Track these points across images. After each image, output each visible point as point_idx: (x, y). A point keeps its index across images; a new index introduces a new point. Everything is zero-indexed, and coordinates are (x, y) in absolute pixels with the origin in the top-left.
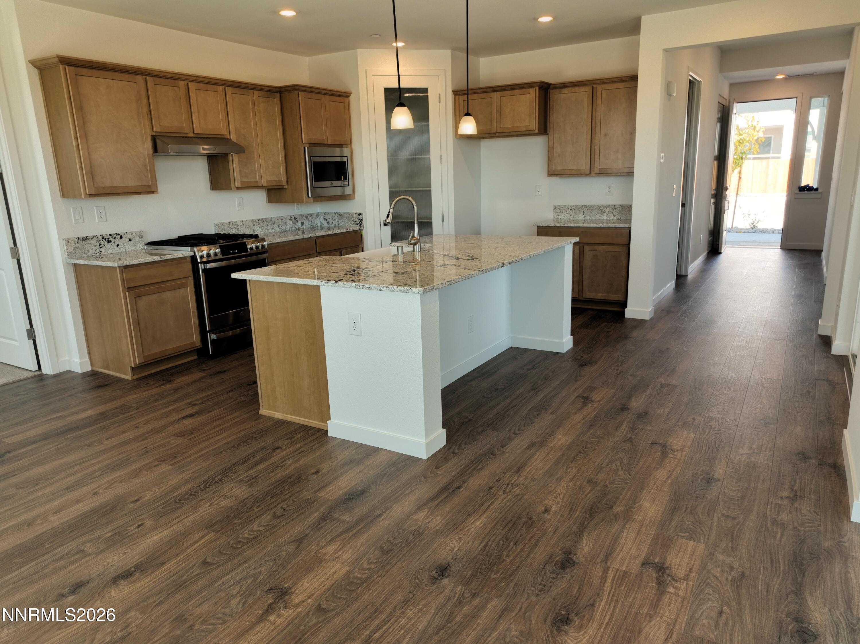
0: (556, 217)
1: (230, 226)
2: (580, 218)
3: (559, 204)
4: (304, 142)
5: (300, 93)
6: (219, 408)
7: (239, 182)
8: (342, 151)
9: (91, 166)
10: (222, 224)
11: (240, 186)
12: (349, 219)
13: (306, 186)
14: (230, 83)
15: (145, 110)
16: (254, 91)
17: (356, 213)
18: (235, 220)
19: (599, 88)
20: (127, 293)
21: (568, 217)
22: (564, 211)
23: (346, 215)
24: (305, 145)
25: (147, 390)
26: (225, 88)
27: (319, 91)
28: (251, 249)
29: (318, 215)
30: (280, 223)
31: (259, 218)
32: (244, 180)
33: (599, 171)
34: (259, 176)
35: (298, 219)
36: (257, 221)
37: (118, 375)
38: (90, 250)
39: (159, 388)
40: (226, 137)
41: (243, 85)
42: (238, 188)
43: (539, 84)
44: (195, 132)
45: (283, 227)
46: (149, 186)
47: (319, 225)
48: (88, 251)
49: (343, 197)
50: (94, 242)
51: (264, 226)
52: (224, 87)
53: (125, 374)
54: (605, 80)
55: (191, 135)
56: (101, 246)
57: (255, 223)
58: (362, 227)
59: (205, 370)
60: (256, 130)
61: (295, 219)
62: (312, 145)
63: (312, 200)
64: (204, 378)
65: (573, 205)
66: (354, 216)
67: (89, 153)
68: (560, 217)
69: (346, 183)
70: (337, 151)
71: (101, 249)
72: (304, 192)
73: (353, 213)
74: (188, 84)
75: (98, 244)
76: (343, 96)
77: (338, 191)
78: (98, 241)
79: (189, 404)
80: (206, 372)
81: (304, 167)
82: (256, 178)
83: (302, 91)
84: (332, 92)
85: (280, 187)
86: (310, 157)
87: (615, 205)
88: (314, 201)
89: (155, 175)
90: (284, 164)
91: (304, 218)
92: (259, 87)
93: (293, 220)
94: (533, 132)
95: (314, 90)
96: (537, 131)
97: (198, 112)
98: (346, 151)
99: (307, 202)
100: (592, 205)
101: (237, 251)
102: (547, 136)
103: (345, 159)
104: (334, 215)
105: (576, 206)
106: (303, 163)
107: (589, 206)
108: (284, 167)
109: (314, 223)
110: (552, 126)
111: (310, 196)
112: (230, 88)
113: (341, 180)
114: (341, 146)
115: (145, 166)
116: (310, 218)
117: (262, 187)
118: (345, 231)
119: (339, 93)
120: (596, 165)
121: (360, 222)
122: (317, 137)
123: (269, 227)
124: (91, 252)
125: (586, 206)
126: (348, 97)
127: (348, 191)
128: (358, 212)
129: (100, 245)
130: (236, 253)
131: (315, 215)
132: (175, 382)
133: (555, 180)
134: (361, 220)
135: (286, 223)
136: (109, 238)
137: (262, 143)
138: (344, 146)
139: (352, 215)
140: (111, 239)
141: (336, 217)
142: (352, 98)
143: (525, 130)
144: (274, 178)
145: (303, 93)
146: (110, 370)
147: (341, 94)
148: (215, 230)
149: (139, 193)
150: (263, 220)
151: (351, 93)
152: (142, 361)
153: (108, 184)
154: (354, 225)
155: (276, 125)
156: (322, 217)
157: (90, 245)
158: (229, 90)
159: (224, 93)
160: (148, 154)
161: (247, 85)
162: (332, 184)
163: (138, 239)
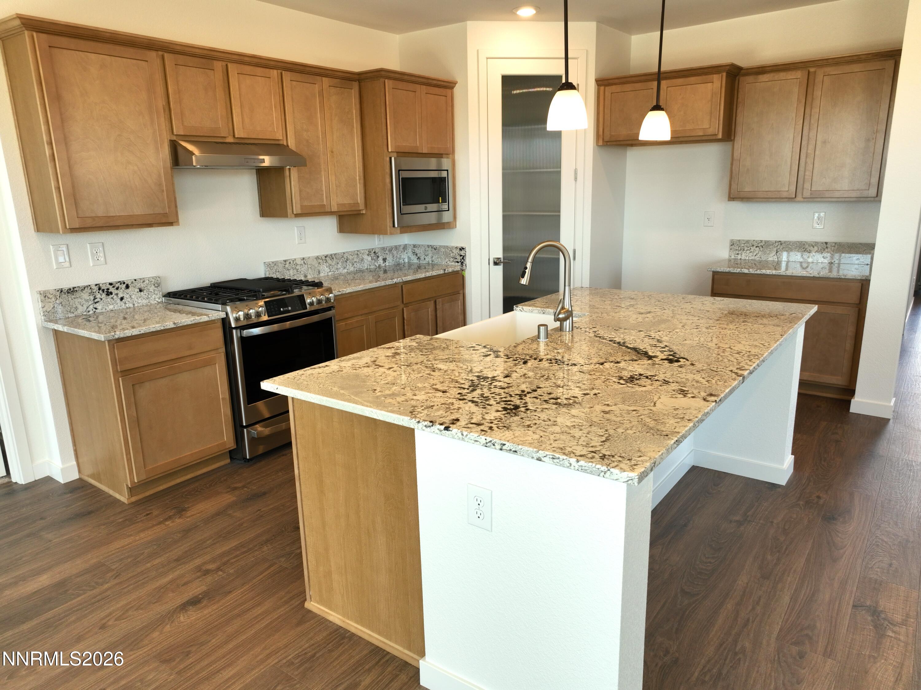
0: (733, 257)
1: (287, 266)
2: (770, 259)
3: (739, 239)
4: (390, 150)
5: (386, 81)
6: (243, 585)
7: (299, 206)
8: (439, 164)
9: (73, 187)
10: (275, 263)
11: (299, 212)
12: (447, 255)
13: (390, 211)
14: (289, 66)
15: (161, 103)
16: (324, 78)
17: (457, 248)
18: (293, 257)
19: (820, 73)
20: (120, 379)
21: (753, 258)
22: (746, 249)
23: (443, 250)
24: (391, 155)
25: (143, 531)
26: (281, 73)
27: (413, 78)
28: (311, 304)
29: (405, 247)
30: (355, 260)
31: (326, 253)
32: (306, 203)
33: (811, 194)
34: (326, 197)
35: (379, 254)
36: (324, 258)
37: (111, 492)
38: (80, 307)
39: (163, 526)
40: (281, 143)
41: (308, 69)
42: (297, 216)
43: (728, 67)
44: (236, 136)
45: (358, 266)
46: (165, 215)
47: (406, 260)
48: (76, 308)
49: (440, 226)
50: (85, 295)
51: (333, 264)
52: (279, 71)
53: (120, 494)
54: (829, 61)
55: (230, 140)
56: (96, 301)
57: (321, 261)
58: (464, 267)
59: (235, 489)
60: (324, 134)
61: (374, 254)
62: (401, 154)
63: (399, 231)
64: (231, 506)
65: (761, 241)
66: (454, 251)
67: (70, 167)
68: (739, 257)
69: (445, 206)
70: (433, 163)
71: (97, 305)
72: (388, 221)
73: (453, 247)
74: (227, 65)
75: (92, 298)
76: (445, 87)
77: (432, 218)
78: (92, 293)
79: (198, 568)
80: (237, 493)
81: (389, 185)
82: (323, 201)
83: (389, 78)
84: (430, 81)
85: (355, 213)
86: (399, 171)
87: (826, 243)
88: (402, 232)
89: (175, 198)
90: (362, 181)
91: (387, 252)
92: (330, 72)
93: (373, 255)
94: (714, 138)
95: (406, 77)
96: (720, 136)
97: (242, 106)
98: (446, 163)
99: (391, 234)
100: (790, 242)
101: (290, 308)
102: (731, 143)
103: (444, 174)
104: (427, 249)
105: (766, 242)
106: (388, 180)
107: (785, 242)
108: (362, 185)
109: (400, 259)
110: (740, 129)
111: (396, 226)
112: (289, 72)
113: (439, 202)
114: (439, 156)
115: (160, 185)
116: (395, 252)
117: (331, 213)
118: (442, 272)
119: (439, 83)
120: (807, 185)
121: (462, 260)
122: (407, 144)
123: (339, 266)
124: (81, 310)
125: (781, 243)
126: (452, 88)
127: (447, 217)
128: (460, 245)
129: (95, 298)
130: (289, 311)
131: (402, 247)
132: (189, 514)
133: (737, 206)
134: (463, 257)
135: (362, 260)
136: (108, 289)
137: (332, 152)
138: (444, 156)
139: (451, 249)
140: (112, 290)
141: (430, 252)
142: (457, 90)
143: (701, 134)
144: (347, 201)
145: (391, 82)
146: (101, 483)
147: (442, 83)
148: (266, 271)
149: (150, 225)
150: (332, 257)
151: (455, 83)
152: (143, 477)
153: (100, 212)
154: (453, 263)
155: (353, 127)
156: (410, 250)
157: (80, 300)
158: (287, 76)
159: (280, 80)
160: (164, 168)
161: (313, 70)
162: (426, 208)
163: (152, 288)
